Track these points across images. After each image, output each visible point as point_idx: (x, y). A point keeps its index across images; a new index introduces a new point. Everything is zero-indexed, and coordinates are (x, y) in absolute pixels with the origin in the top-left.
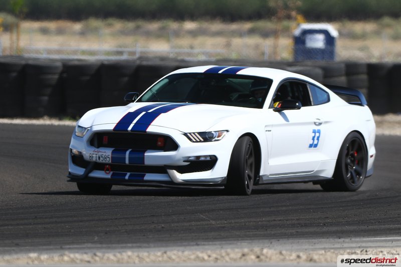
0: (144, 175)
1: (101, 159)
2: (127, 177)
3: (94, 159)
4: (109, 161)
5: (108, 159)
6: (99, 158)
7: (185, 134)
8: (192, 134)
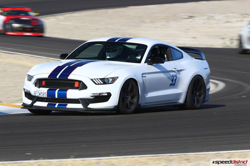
0: (67, 105)
1: (41, 95)
2: (56, 106)
3: (37, 95)
4: (45, 96)
5: (45, 95)
6: (40, 94)
7: (92, 80)
8: (96, 79)
